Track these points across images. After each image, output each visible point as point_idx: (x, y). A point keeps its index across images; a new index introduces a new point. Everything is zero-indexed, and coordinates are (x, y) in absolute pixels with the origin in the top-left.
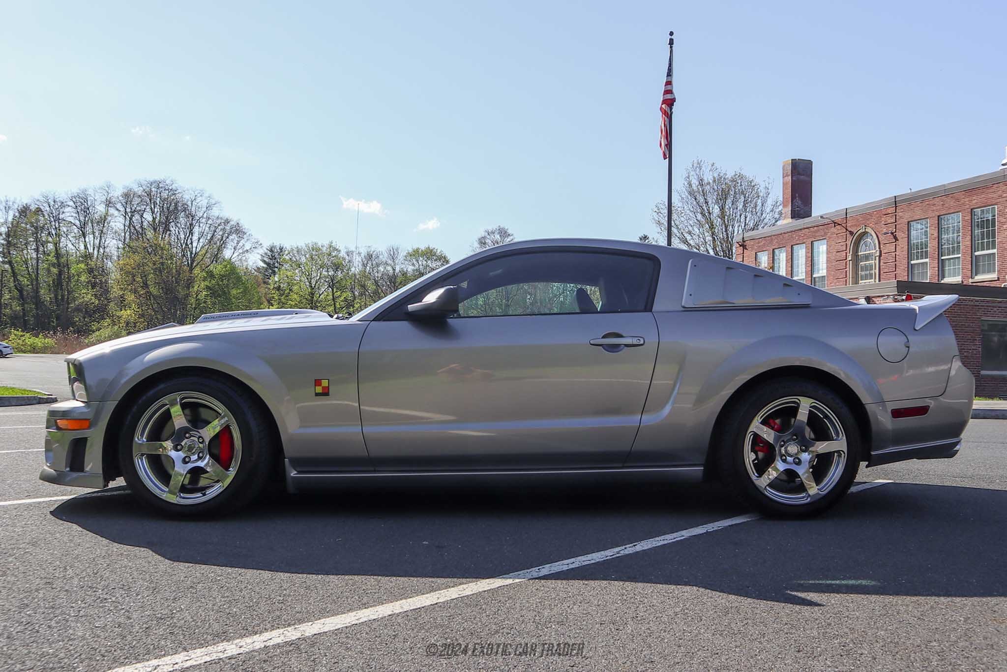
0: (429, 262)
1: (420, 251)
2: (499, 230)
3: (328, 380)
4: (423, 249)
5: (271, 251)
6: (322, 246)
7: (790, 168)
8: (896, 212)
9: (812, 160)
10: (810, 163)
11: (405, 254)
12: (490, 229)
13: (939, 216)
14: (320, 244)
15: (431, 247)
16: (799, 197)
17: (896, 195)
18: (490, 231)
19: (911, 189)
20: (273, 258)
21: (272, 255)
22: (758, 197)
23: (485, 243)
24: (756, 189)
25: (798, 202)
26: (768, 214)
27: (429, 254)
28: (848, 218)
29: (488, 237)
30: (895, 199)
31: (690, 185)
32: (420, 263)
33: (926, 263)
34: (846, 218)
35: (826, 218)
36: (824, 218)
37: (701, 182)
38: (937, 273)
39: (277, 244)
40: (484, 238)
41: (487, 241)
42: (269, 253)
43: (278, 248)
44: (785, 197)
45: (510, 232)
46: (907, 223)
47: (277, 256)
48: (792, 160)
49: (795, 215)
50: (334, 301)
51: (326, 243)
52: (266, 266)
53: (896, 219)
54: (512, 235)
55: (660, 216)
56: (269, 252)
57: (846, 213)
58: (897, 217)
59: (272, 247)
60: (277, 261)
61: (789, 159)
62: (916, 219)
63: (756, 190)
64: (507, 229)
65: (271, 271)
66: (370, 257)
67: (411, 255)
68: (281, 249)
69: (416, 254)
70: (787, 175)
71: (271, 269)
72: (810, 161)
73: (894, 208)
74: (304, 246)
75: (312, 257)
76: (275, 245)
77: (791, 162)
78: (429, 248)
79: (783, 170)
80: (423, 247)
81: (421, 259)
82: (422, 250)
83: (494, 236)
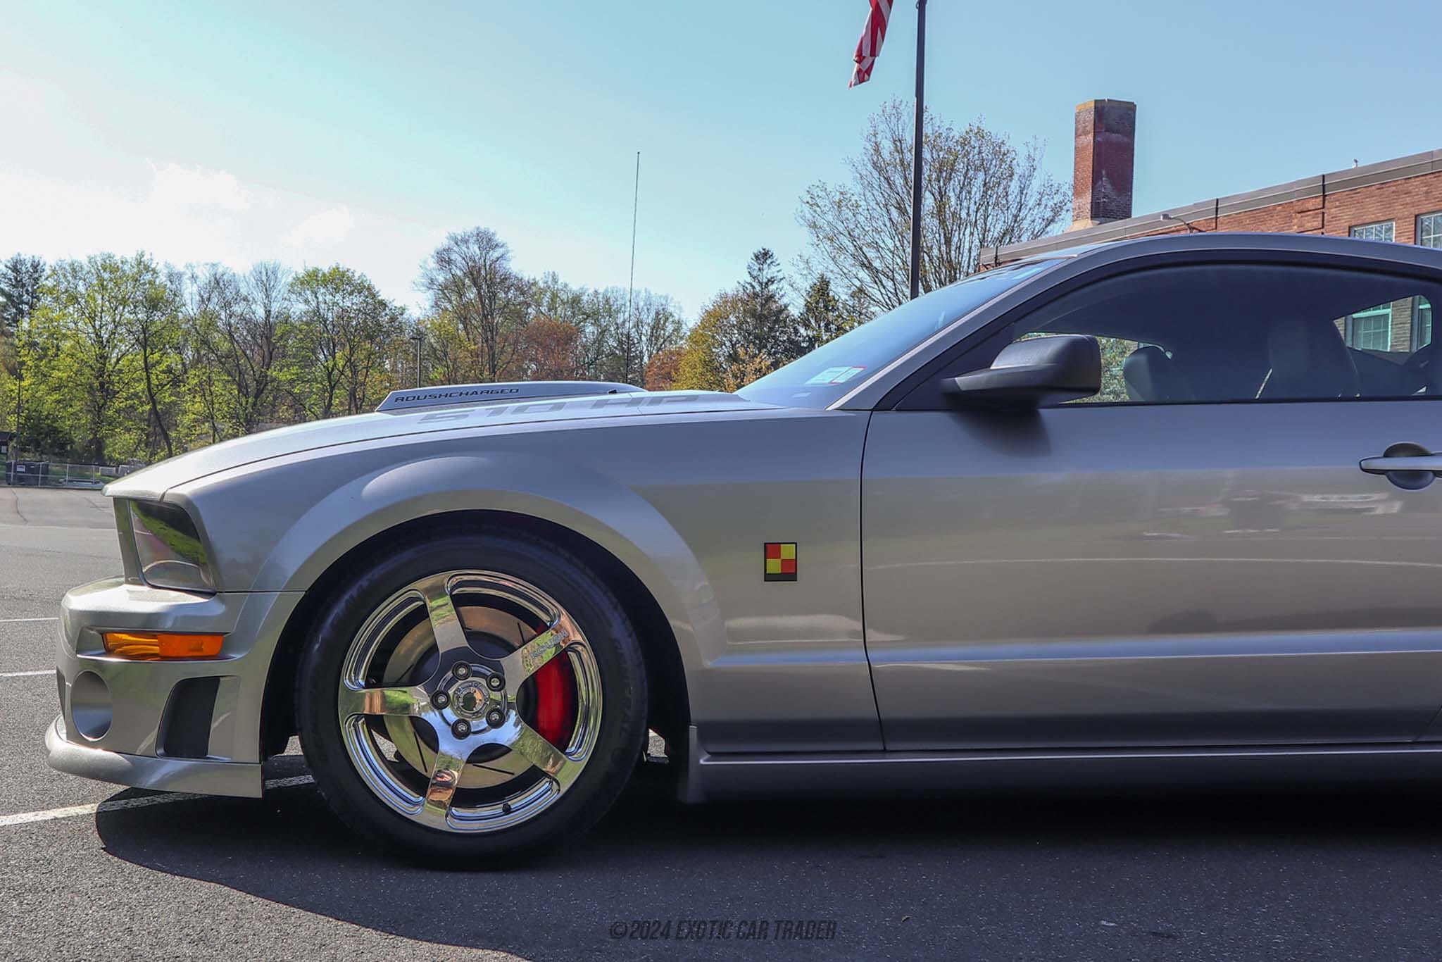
0: (338, 297)
1: (320, 275)
2: (478, 235)
3: (796, 543)
4: (326, 272)
5: (15, 269)
6: (122, 262)
7: (1092, 117)
8: (1323, 207)
9: (1135, 103)
10: (1131, 108)
11: (290, 280)
12: (459, 232)
13: (1416, 216)
14: (118, 258)
15: (342, 267)
16: (1108, 176)
17: (1324, 173)
18: (460, 238)
19: (1356, 161)
20: (19, 283)
21: (16, 279)
22: (1011, 175)
23: (449, 262)
24: (1009, 159)
25: (1106, 186)
26: (1030, 209)
27: (338, 280)
28: (1220, 219)
29: (456, 248)
30: (1324, 181)
31: (877, 150)
32: (321, 299)
33: (1386, 316)
34: (1217, 218)
35: (1174, 218)
36: (1171, 218)
37: (898, 144)
38: (1409, 335)
39: (27, 255)
40: (448, 250)
41: (453, 258)
42: (11, 274)
43: (29, 265)
44: (1079, 178)
45: (499, 238)
46: (1347, 230)
47: (26, 279)
48: (1096, 101)
49: (1100, 212)
50: (147, 371)
51: (131, 256)
52: (5, 300)
53: (1323, 220)
54: (502, 246)
55: (815, 211)
56: (10, 271)
57: (1217, 209)
58: (1326, 218)
59: (17, 262)
60: (27, 290)
61: (1087, 99)
62: (1367, 221)
63: (1008, 163)
64: (493, 234)
65: (14, 310)
66: (217, 283)
67: (302, 283)
68: (35, 266)
69: (312, 280)
70: (1085, 133)
71: (14, 307)
72: (1133, 103)
73: (1321, 199)
74: (85, 262)
75: (102, 285)
76: (22, 258)
77: (1093, 105)
78: (338, 268)
79: (1077, 122)
80: (325, 268)
81: (322, 290)
82: (324, 275)
83: (468, 248)
